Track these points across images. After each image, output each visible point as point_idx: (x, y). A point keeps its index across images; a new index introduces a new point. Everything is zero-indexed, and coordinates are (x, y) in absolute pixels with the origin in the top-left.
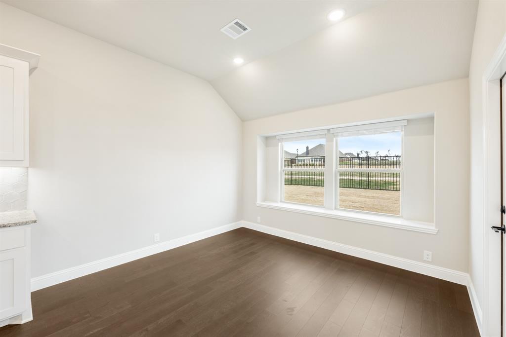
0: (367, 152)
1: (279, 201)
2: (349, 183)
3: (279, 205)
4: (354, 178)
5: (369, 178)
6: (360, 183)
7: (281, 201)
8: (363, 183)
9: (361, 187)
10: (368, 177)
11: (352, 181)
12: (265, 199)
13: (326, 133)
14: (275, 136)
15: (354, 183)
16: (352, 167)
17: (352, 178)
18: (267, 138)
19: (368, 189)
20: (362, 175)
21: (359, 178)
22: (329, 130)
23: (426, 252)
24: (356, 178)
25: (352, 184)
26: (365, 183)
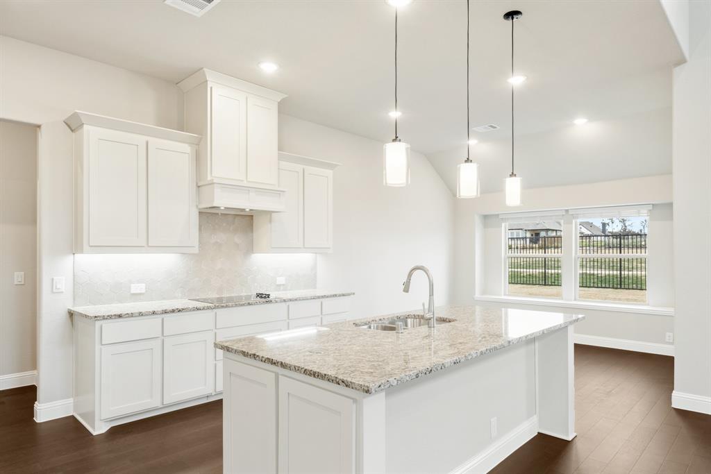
0: (623, 221)
1: (503, 293)
2: (588, 280)
3: (503, 297)
4: (596, 272)
5: (623, 273)
6: (607, 280)
7: (505, 295)
8: (611, 280)
9: (607, 286)
10: (621, 271)
11: (592, 277)
12: (484, 292)
13: (564, 213)
14: (498, 215)
15: (596, 280)
16: (592, 251)
17: (592, 272)
18: (486, 218)
19: (621, 288)
20: (609, 265)
21: (604, 272)
22: (567, 211)
23: (668, 334)
24: (599, 272)
25: (592, 281)
26: (615, 280)
